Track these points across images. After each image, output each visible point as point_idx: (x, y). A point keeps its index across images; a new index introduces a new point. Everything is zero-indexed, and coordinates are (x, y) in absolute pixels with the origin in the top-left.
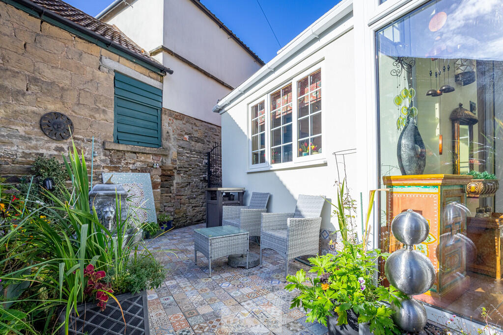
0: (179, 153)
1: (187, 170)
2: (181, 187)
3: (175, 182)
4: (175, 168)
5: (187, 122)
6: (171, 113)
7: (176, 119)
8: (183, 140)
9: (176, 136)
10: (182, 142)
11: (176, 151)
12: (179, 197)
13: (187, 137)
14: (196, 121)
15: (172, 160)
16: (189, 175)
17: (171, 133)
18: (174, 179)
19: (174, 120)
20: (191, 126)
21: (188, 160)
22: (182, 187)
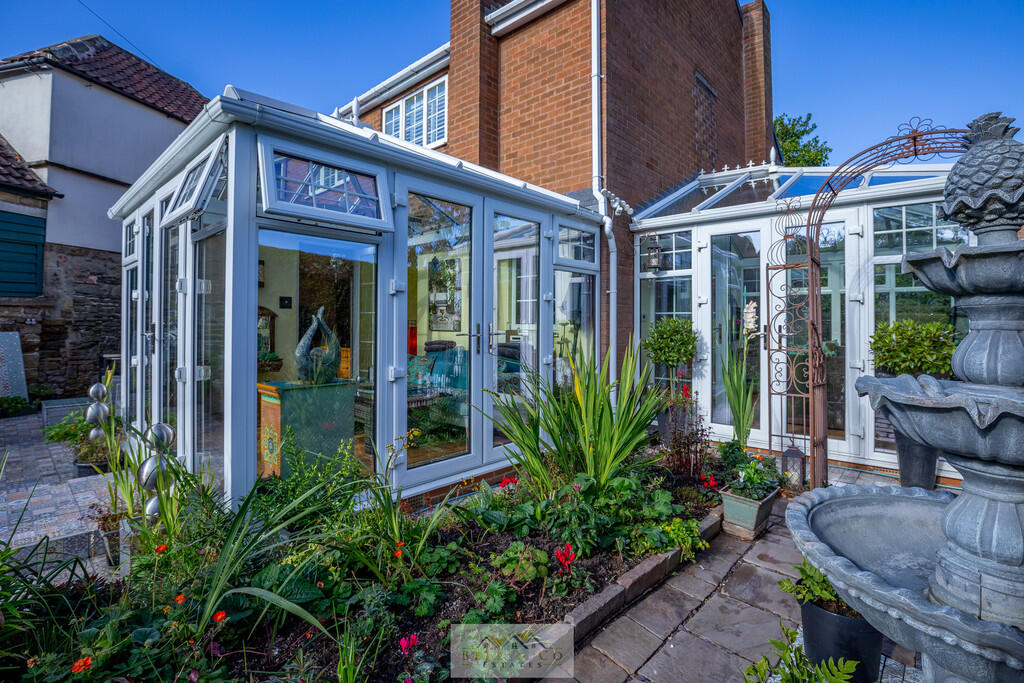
0: (76, 302)
1: (93, 324)
2: (79, 348)
3: (67, 342)
4: (70, 323)
5: (93, 258)
6: (62, 248)
7: (72, 255)
8: (85, 283)
9: (72, 278)
10: (83, 287)
11: (71, 299)
12: (75, 363)
13: (94, 279)
14: (111, 256)
15: (62, 312)
16: (96, 332)
17: (62, 276)
18: (66, 337)
19: (69, 258)
20: (103, 262)
21: (96, 310)
22: (83, 348)
